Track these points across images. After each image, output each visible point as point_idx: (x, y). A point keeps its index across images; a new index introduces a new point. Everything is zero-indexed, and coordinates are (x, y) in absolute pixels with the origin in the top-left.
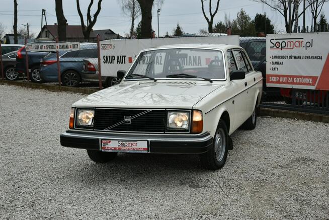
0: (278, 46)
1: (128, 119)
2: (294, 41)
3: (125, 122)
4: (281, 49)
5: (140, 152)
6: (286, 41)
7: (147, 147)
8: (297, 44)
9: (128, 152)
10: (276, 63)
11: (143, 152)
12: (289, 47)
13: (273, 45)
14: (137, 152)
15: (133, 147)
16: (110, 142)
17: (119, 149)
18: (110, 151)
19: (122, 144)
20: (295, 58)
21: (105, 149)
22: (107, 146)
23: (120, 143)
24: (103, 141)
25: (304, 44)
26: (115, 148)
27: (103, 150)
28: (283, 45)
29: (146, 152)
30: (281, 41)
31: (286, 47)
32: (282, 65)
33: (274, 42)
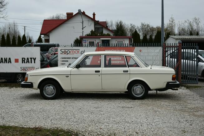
0: (65, 52)
2: (75, 50)
4: (67, 54)
6: (70, 50)
8: (76, 52)
10: (64, 61)
12: (71, 53)
13: (62, 52)
20: (75, 58)
25: (80, 52)
28: (68, 52)
30: (67, 51)
31: (70, 53)
32: (67, 62)
33: (63, 51)
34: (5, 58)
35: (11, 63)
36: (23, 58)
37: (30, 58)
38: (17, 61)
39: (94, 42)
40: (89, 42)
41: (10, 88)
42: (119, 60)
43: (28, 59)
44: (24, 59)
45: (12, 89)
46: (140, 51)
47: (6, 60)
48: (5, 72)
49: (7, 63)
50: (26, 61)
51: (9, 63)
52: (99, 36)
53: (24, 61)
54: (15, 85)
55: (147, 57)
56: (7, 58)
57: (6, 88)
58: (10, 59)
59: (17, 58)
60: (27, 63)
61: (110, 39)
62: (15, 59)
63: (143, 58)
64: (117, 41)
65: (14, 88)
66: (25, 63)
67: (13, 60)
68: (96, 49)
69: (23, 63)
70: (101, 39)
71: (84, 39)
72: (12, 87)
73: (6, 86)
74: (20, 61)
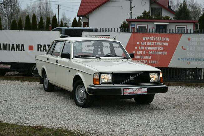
1: (132, 78)
2: (103, 37)
3: (132, 79)
5: (143, 93)
6: (97, 37)
7: (146, 91)
9: (138, 94)
10: (90, 50)
11: (145, 93)
14: (142, 94)
15: (140, 91)
16: (128, 90)
17: (133, 93)
18: (128, 94)
19: (135, 91)
21: (125, 93)
22: (126, 92)
23: (134, 90)
24: (125, 90)
26: (131, 93)
27: (124, 95)
29: (146, 93)
30: (94, 36)
33: (89, 37)
34: (17, 45)
35: (24, 50)
36: (38, 45)
37: (48, 45)
38: (31, 48)
39: (145, 27)
40: (139, 27)
41: (22, 82)
42: (161, 51)
43: (45, 46)
44: (40, 46)
45: (24, 83)
46: (189, 39)
47: (18, 47)
48: (17, 61)
49: (19, 50)
50: (42, 49)
51: (21, 50)
52: (154, 19)
53: (40, 48)
54: (29, 78)
55: (197, 47)
56: (19, 45)
57: (17, 82)
58: (23, 45)
59: (31, 45)
60: (43, 51)
61: (168, 23)
62: (30, 46)
63: (193, 48)
64: (177, 27)
65: (27, 82)
66: (41, 51)
67: (26, 47)
68: (131, 35)
69: (38, 51)
70: (155, 23)
71: (132, 23)
72: (25, 81)
73: (17, 79)
74: (36, 48)
